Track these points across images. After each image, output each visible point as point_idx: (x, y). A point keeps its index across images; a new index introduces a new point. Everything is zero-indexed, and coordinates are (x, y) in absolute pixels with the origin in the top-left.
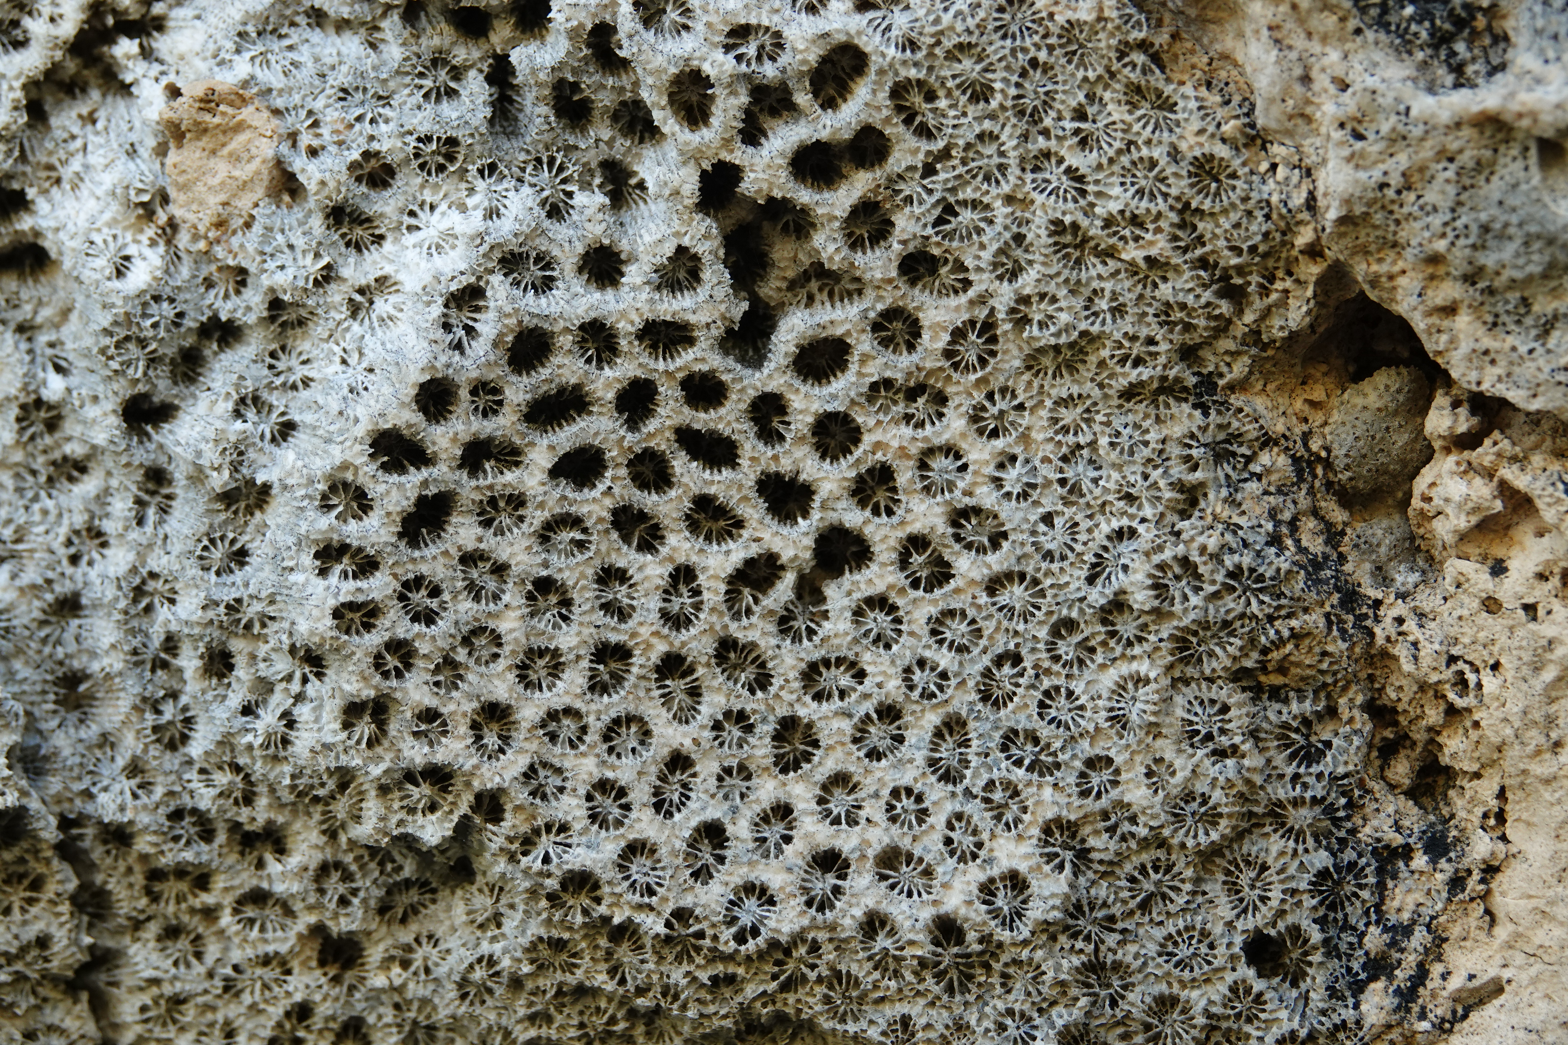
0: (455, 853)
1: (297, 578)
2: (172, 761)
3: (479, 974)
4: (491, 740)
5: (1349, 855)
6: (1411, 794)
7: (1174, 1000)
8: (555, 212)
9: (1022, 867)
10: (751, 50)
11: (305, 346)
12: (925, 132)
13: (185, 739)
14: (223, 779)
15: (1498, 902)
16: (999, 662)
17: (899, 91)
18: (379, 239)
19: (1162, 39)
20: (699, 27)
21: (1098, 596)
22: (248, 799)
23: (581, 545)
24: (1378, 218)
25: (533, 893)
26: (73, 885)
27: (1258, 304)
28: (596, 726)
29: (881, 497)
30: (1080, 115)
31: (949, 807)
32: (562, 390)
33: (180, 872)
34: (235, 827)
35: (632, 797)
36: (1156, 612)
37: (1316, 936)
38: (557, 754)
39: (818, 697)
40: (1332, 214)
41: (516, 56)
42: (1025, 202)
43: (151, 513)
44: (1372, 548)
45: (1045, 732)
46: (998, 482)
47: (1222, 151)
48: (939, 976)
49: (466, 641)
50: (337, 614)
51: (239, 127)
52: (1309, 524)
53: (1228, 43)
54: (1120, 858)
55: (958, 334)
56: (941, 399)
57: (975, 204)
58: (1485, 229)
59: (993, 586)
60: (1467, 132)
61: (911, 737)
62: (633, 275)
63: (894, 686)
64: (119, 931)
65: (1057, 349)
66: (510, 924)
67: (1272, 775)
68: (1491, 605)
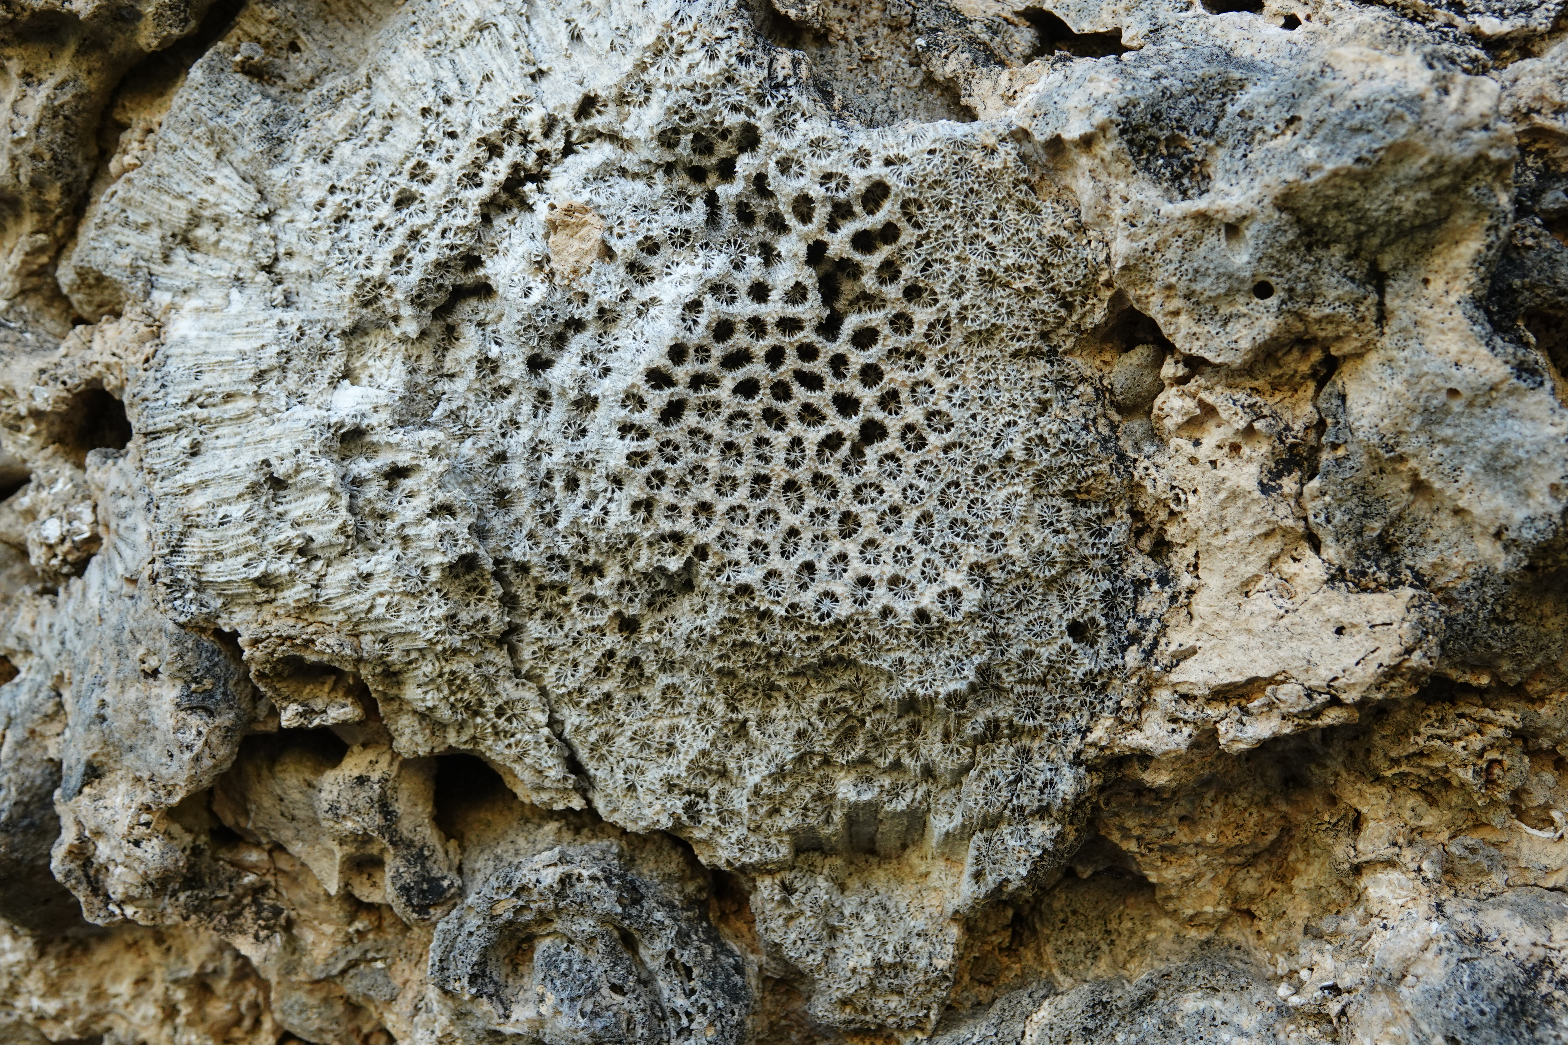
0: (685, 576)
1: (610, 440)
2: (549, 532)
3: (695, 635)
4: (703, 520)
5: (1120, 583)
6: (1150, 555)
7: (1032, 653)
8: (737, 267)
9: (959, 586)
10: (833, 185)
11: (616, 331)
12: (917, 226)
13: (556, 521)
14: (573, 540)
15: (1194, 608)
16: (949, 486)
17: (905, 205)
18: (652, 279)
19: (1035, 178)
20: (808, 174)
21: (998, 454)
22: (586, 550)
23: (747, 427)
24: (1142, 266)
25: (722, 595)
26: (500, 592)
27: (1080, 311)
28: (753, 514)
29: (893, 406)
30: (994, 216)
31: (924, 556)
32: (739, 351)
33: (553, 586)
34: (579, 564)
35: (770, 549)
36: (1026, 462)
37: (1103, 622)
38: (734, 527)
39: (861, 502)
40: (1118, 265)
41: (719, 190)
42: (966, 260)
43: (541, 412)
44: (1133, 434)
45: (971, 520)
46: (949, 399)
47: (1064, 234)
48: (918, 638)
49: (691, 472)
50: (628, 457)
51: (584, 224)
52: (1102, 421)
53: (1068, 180)
54: (1007, 582)
55: (932, 326)
56: (922, 358)
57: (941, 261)
58: (1196, 271)
59: (947, 449)
60: (1189, 222)
61: (905, 522)
62: (774, 296)
63: (898, 497)
64: (523, 615)
65: (980, 332)
66: (710, 611)
67: (1082, 543)
68: (1193, 461)
